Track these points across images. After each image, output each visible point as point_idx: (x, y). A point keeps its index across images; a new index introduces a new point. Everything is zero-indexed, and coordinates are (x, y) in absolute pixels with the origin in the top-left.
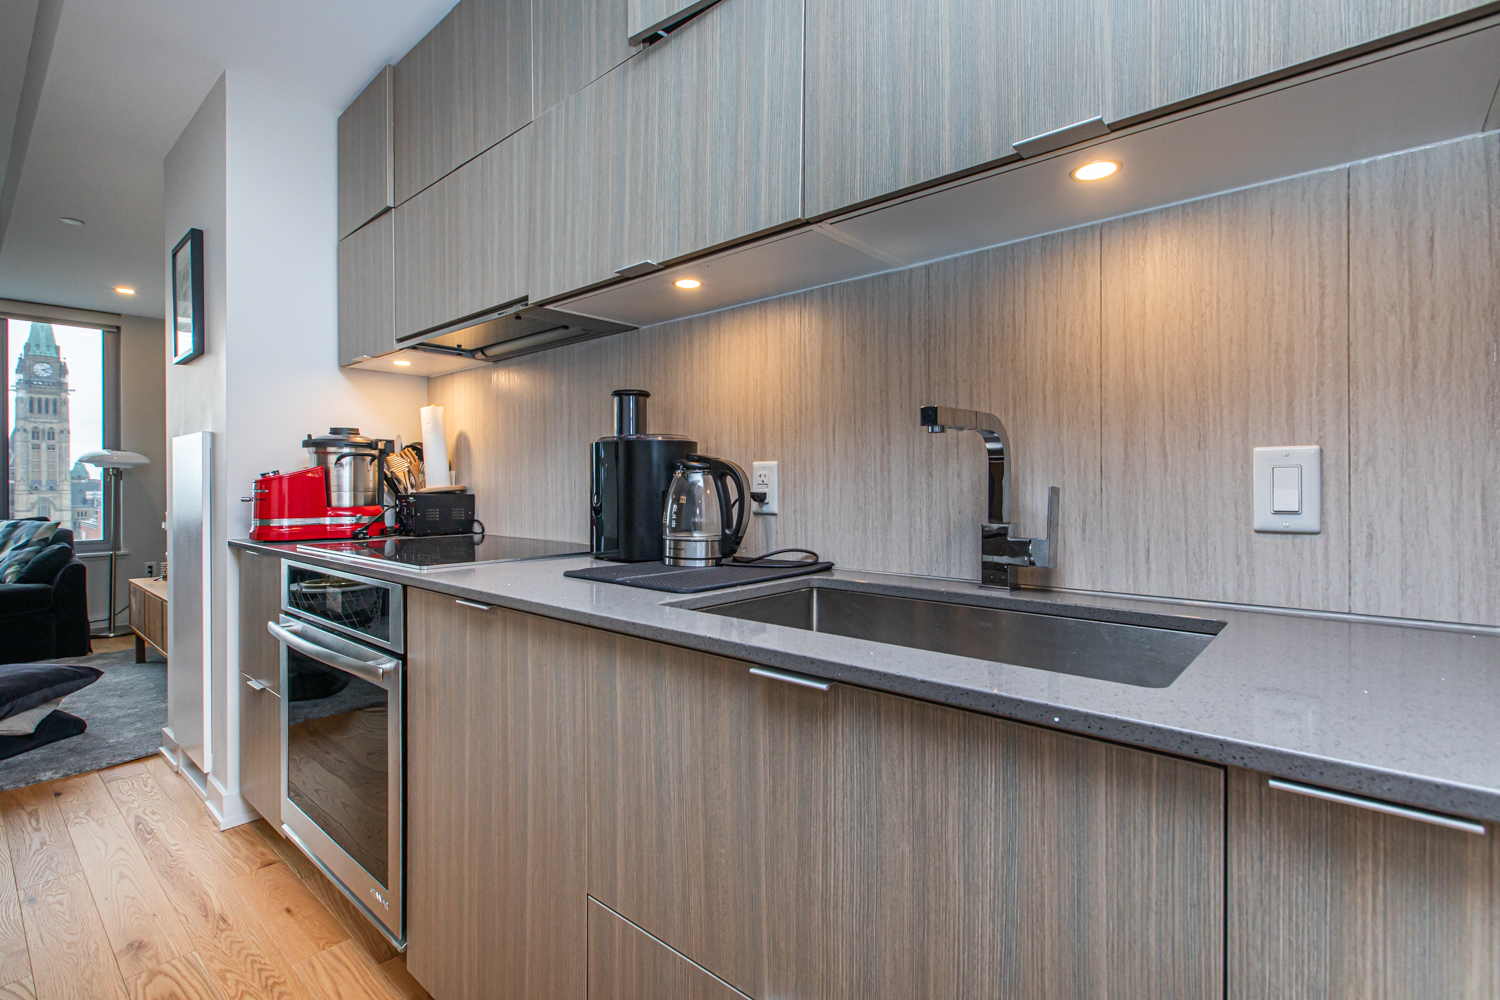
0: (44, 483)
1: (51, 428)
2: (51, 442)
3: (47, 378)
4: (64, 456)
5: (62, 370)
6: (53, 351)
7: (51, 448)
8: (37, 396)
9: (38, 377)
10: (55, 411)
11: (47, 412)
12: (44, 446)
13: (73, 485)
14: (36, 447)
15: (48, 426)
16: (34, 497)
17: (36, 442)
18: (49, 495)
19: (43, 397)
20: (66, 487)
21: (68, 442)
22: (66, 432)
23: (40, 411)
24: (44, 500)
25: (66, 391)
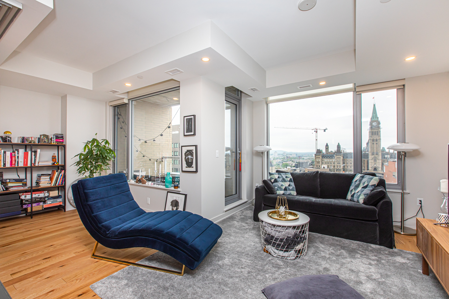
0: (375, 153)
1: (377, 139)
2: (377, 142)
3: (376, 126)
4: (380, 146)
5: (379, 123)
6: (377, 119)
7: (377, 144)
8: (373, 131)
9: (374, 126)
10: (377, 134)
11: (376, 134)
12: (375, 143)
13: (382, 153)
14: (373, 144)
15: (376, 138)
16: (373, 156)
17: (373, 142)
18: (376, 156)
19: (375, 131)
20: (380, 154)
21: (380, 142)
22: (380, 139)
23: (374, 135)
24: (375, 157)
25: (380, 129)
